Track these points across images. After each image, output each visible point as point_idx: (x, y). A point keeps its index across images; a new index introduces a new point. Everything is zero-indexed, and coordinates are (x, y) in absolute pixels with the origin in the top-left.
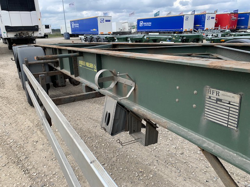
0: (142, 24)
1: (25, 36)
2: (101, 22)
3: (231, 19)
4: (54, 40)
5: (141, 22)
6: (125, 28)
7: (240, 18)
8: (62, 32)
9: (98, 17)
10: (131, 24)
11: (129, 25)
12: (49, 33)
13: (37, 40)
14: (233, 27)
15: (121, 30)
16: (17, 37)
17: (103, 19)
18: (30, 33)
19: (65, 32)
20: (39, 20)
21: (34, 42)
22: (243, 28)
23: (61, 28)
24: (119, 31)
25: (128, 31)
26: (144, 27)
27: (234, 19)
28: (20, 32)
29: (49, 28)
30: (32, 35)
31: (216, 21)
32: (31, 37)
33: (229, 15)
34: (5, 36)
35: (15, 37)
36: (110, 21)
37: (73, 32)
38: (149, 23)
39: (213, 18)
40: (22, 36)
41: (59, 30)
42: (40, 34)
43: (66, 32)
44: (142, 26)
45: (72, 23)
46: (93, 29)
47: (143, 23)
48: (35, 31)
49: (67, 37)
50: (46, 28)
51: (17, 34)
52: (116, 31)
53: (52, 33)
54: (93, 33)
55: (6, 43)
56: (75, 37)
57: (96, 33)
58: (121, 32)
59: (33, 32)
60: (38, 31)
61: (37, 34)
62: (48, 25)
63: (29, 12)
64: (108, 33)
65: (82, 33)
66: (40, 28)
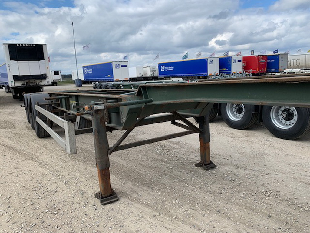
1: (32, 85)
2: (116, 68)
3: (259, 62)
4: (64, 87)
6: (146, 73)
8: (74, 78)
9: (113, 63)
10: (153, 69)
11: (151, 70)
12: (59, 80)
13: (45, 88)
14: (263, 70)
15: (142, 75)
16: (24, 85)
17: (119, 64)
18: (38, 82)
20: (47, 68)
21: (41, 90)
22: (274, 71)
23: (73, 74)
24: (139, 76)
25: (150, 76)
26: (165, 72)
27: (263, 62)
28: (27, 81)
29: (58, 74)
30: (40, 83)
31: (244, 64)
32: (38, 86)
33: (256, 58)
34: (12, 85)
35: (22, 86)
36: (126, 67)
37: (86, 79)
39: (239, 61)
40: (30, 85)
41: (70, 76)
42: (47, 82)
43: (78, 78)
45: (85, 69)
46: (107, 75)
47: (165, 68)
48: (43, 79)
49: (79, 84)
50: (55, 74)
51: (24, 83)
52: (137, 76)
53: (62, 80)
54: (107, 79)
55: (10, 92)
56: (88, 84)
57: (111, 79)
58: (143, 77)
59: (40, 80)
60: (46, 79)
61: (45, 82)
62: (58, 71)
63: (38, 61)
64: (124, 80)
65: (96, 79)
66: (48, 77)
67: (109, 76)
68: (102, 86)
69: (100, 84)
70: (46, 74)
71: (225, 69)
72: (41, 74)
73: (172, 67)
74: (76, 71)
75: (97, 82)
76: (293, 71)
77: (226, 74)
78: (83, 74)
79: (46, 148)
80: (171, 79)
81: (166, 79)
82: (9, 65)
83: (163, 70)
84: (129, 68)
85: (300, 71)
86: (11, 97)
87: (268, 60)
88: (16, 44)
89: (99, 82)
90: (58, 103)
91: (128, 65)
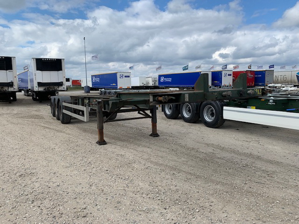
0: (162, 79)
1: (51, 90)
2: (120, 78)
5: (162, 78)
7: (257, 76)
8: (83, 85)
9: (118, 73)
10: (155, 79)
11: (153, 80)
12: (69, 86)
13: (60, 93)
14: (251, 84)
15: (145, 84)
16: (46, 90)
17: (123, 75)
18: (56, 87)
19: (85, 85)
22: (261, 85)
23: (82, 81)
24: (142, 85)
25: (152, 85)
26: (165, 83)
27: (251, 76)
28: (48, 87)
29: (69, 81)
30: (58, 89)
31: (234, 78)
32: (56, 91)
34: (36, 90)
35: (44, 90)
36: (129, 77)
37: (93, 86)
38: (169, 79)
39: (230, 75)
42: (63, 88)
43: (87, 85)
44: (163, 81)
45: (93, 77)
46: (112, 84)
47: (164, 79)
48: (60, 86)
49: (87, 90)
50: (66, 81)
51: (46, 88)
52: (140, 85)
53: (72, 86)
54: (112, 87)
55: (28, 96)
56: (96, 91)
57: (115, 87)
58: (145, 86)
59: (58, 87)
60: (62, 86)
61: (61, 88)
62: (69, 79)
63: (57, 72)
64: (127, 88)
65: (102, 87)
66: (64, 84)
67: (114, 84)
68: (106, 93)
69: (105, 91)
70: (62, 82)
71: (216, 82)
72: (59, 82)
73: (171, 78)
74: (86, 79)
75: (103, 89)
76: (276, 86)
77: (215, 86)
78: (91, 82)
79: (68, 128)
80: (169, 89)
81: (166, 88)
82: (35, 74)
83: (162, 81)
84: (131, 78)
85: (281, 86)
86: (30, 99)
87: (256, 75)
88: (42, 59)
89: (104, 89)
90: (76, 102)
91: (131, 76)
